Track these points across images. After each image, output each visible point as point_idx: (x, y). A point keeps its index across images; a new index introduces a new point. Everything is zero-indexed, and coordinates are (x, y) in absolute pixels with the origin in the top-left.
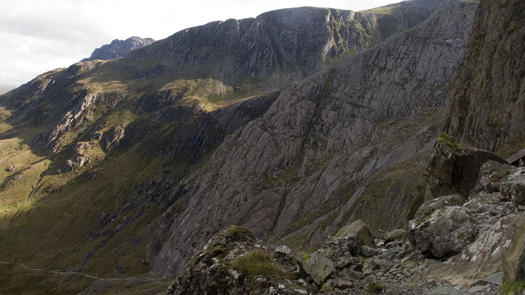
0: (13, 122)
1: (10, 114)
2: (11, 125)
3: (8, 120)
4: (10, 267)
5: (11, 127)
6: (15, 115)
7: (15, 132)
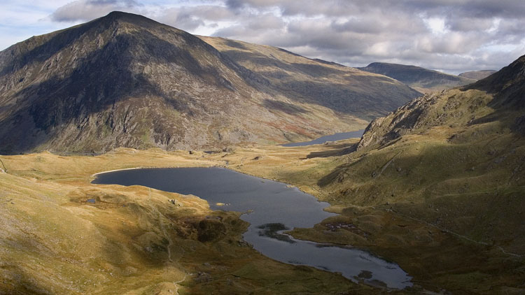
0: (494, 105)
1: (492, 98)
2: (493, 108)
3: (490, 104)
4: (488, 248)
5: (493, 111)
6: (496, 98)
7: (496, 115)
